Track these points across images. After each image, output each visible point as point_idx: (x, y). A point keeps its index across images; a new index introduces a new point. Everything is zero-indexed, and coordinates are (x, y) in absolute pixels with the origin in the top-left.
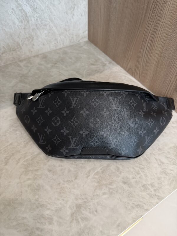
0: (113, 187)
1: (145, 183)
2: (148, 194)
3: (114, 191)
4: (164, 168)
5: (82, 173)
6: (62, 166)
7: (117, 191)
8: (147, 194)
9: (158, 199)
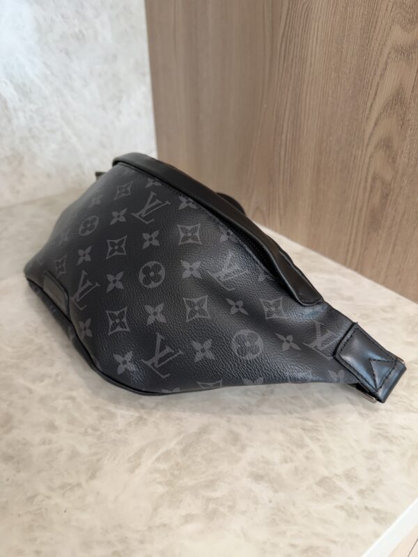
0: (217, 494)
1: (326, 473)
2: (342, 508)
3: (221, 509)
4: (379, 424)
5: (114, 459)
6: (50, 442)
7: (231, 508)
8: (336, 507)
9: (375, 519)
